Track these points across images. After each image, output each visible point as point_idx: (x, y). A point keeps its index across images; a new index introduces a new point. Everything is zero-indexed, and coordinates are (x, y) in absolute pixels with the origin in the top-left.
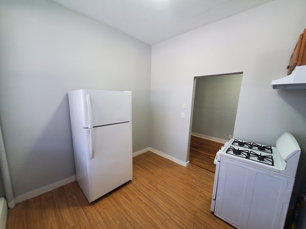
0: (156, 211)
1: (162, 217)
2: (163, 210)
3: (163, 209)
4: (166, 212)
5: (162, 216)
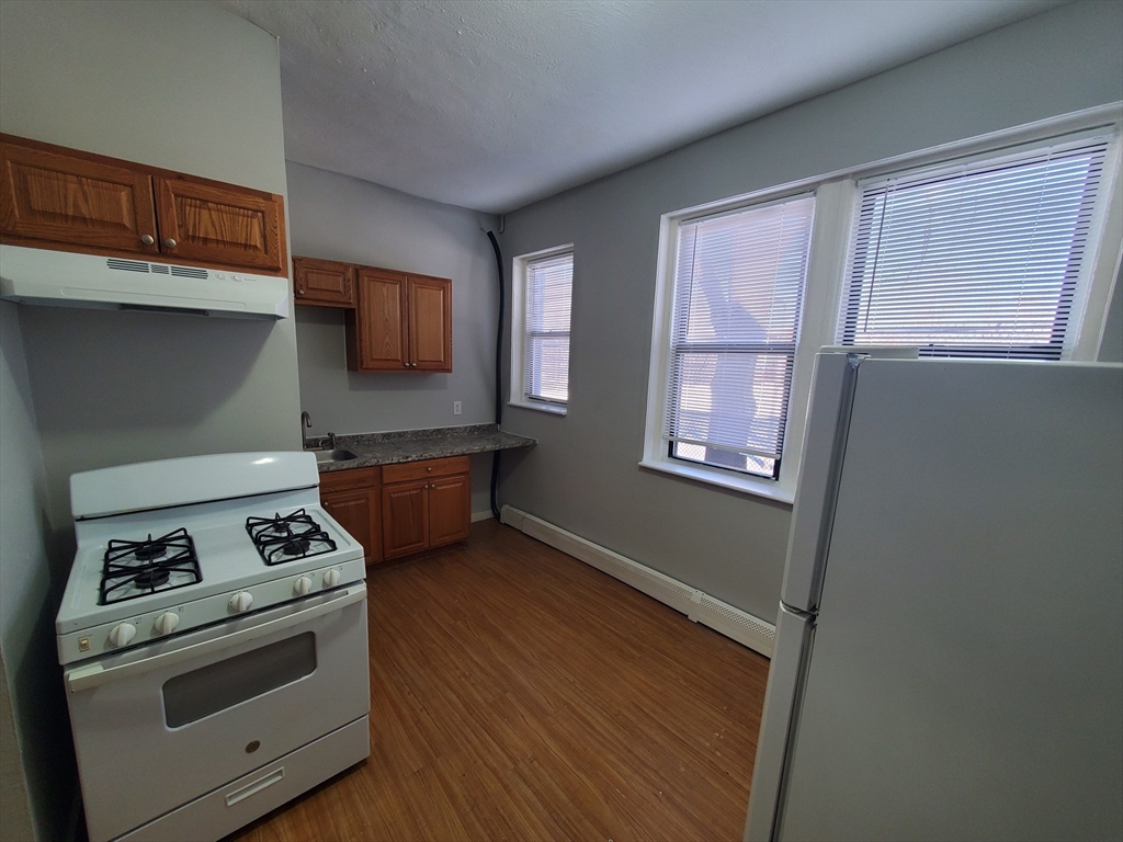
0: (561, 793)
1: (541, 769)
2: (536, 793)
3: (534, 798)
4: (523, 786)
5: (544, 772)
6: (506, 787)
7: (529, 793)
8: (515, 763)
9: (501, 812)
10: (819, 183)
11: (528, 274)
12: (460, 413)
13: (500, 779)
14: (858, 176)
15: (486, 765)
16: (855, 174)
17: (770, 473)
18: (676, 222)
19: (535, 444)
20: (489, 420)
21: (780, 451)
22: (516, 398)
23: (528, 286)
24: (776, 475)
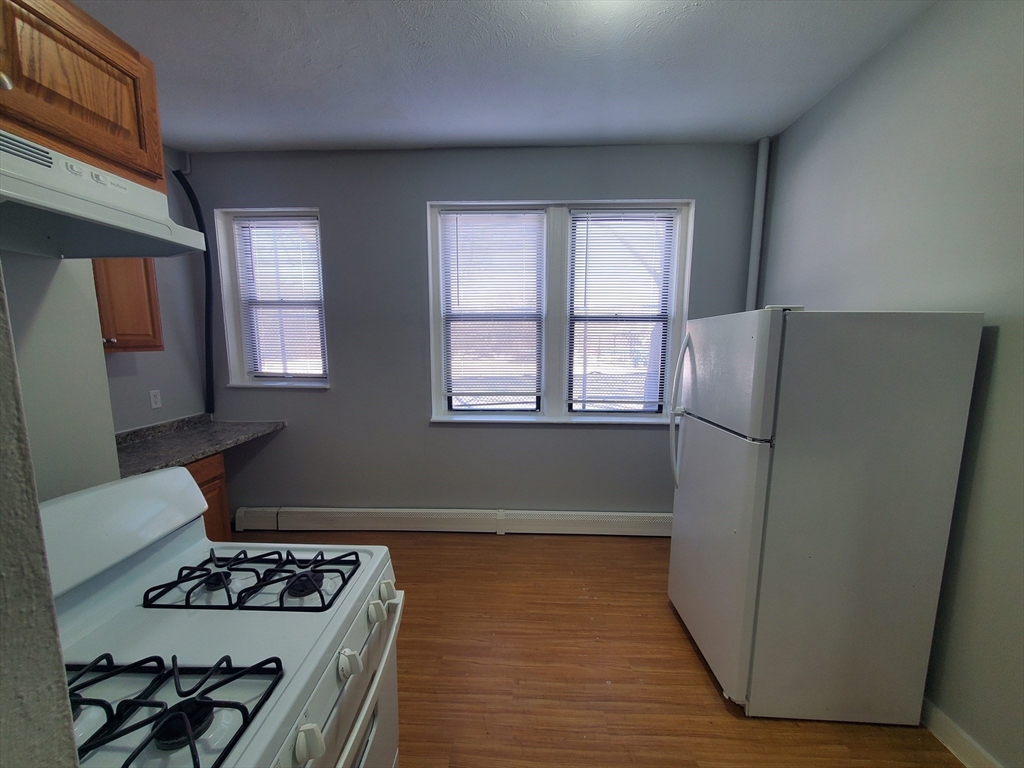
0: (556, 684)
1: (529, 682)
2: (544, 698)
3: (548, 702)
4: (532, 701)
5: (533, 682)
6: (523, 712)
7: (541, 701)
8: (511, 694)
9: (540, 728)
10: (548, 205)
11: (236, 232)
12: (159, 405)
13: (515, 712)
14: (571, 207)
15: (492, 713)
16: (569, 205)
17: (534, 406)
18: (436, 210)
19: (284, 427)
20: (196, 410)
21: (539, 390)
22: (236, 377)
23: (238, 245)
24: (538, 407)
